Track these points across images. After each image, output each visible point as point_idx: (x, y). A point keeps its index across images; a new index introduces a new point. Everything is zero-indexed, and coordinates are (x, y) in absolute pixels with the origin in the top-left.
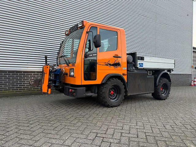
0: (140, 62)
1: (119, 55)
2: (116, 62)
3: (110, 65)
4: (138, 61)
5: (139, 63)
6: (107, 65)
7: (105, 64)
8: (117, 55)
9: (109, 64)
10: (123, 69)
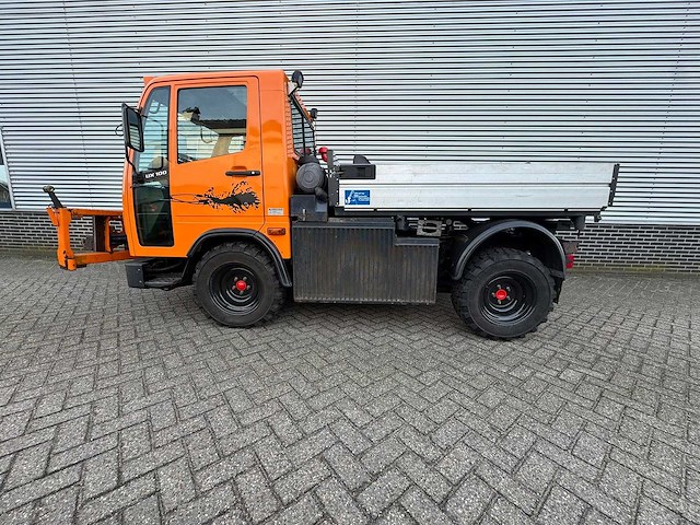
0: (352, 188)
1: (251, 168)
2: (237, 192)
3: (216, 200)
4: (341, 182)
5: (347, 193)
6: (206, 202)
7: (199, 198)
8: (244, 168)
9: (213, 199)
10: (270, 213)
